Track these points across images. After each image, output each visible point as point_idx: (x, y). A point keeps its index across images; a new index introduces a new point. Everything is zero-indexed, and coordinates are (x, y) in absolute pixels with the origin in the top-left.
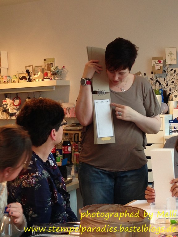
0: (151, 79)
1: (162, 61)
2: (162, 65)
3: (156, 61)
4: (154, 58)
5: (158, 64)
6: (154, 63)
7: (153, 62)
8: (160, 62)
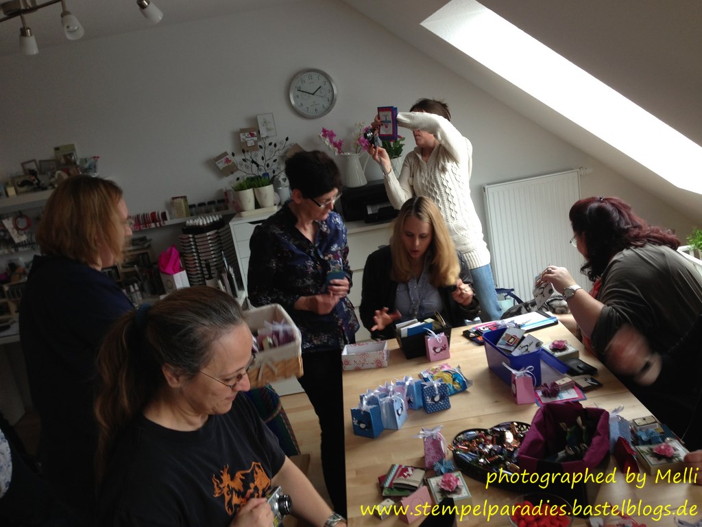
0: (244, 160)
1: (255, 133)
2: (256, 139)
3: (246, 134)
4: (243, 131)
5: (249, 139)
6: (244, 137)
7: (242, 136)
8: (252, 135)
